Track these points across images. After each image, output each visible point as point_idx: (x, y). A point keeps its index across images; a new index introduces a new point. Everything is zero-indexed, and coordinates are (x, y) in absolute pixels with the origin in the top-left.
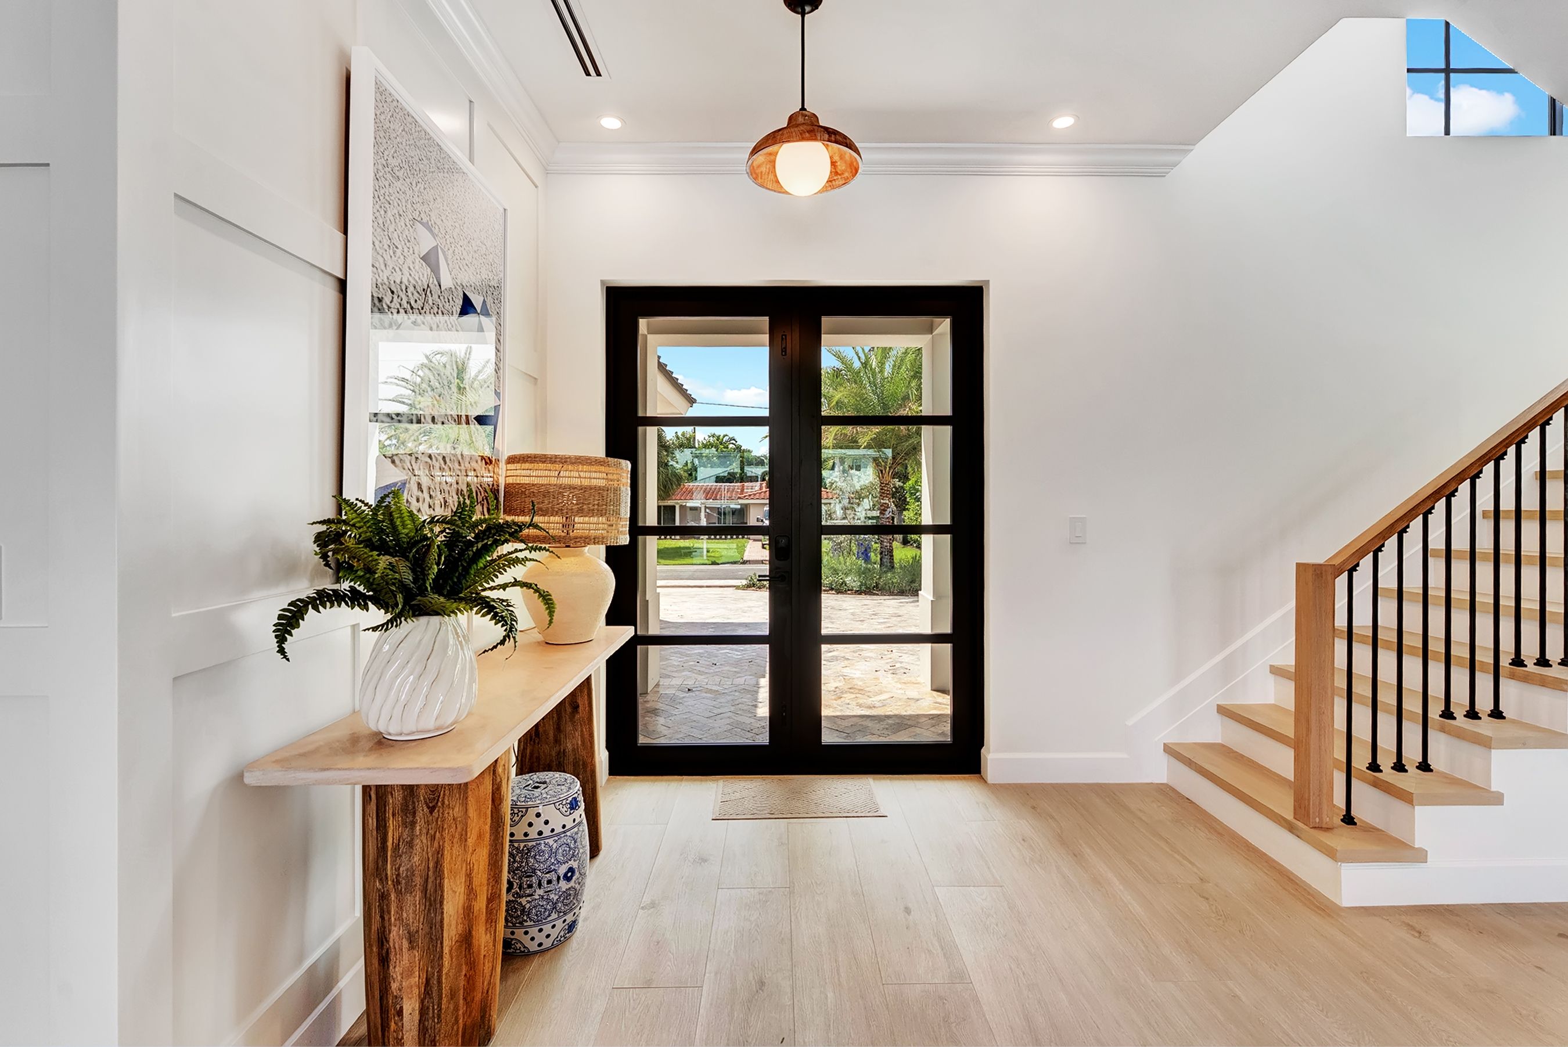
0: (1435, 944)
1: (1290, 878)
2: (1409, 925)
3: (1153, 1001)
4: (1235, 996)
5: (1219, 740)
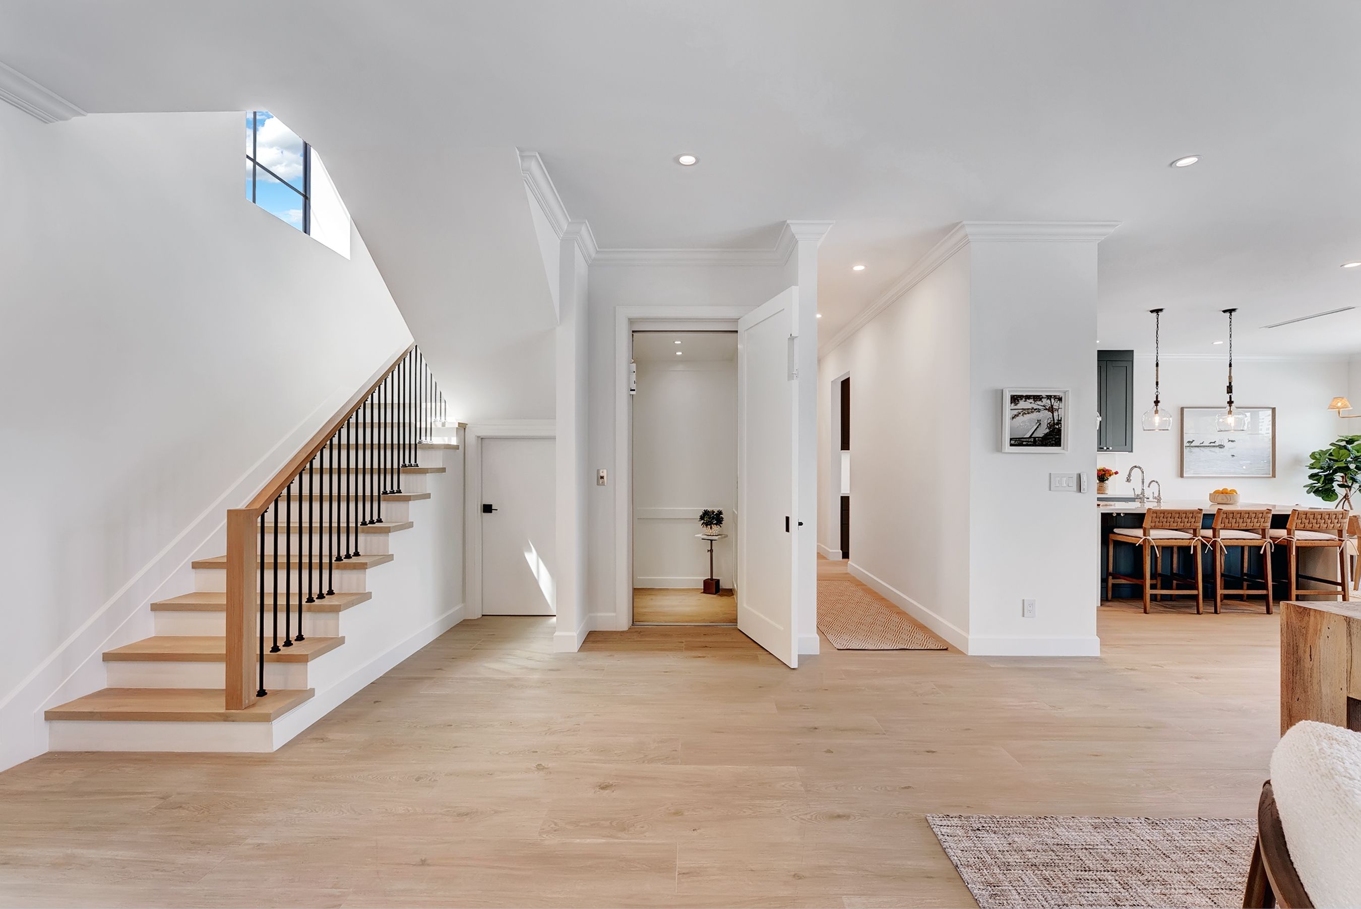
0: (333, 740)
1: (227, 757)
2: (314, 739)
3: (206, 896)
4: (259, 845)
5: (104, 686)
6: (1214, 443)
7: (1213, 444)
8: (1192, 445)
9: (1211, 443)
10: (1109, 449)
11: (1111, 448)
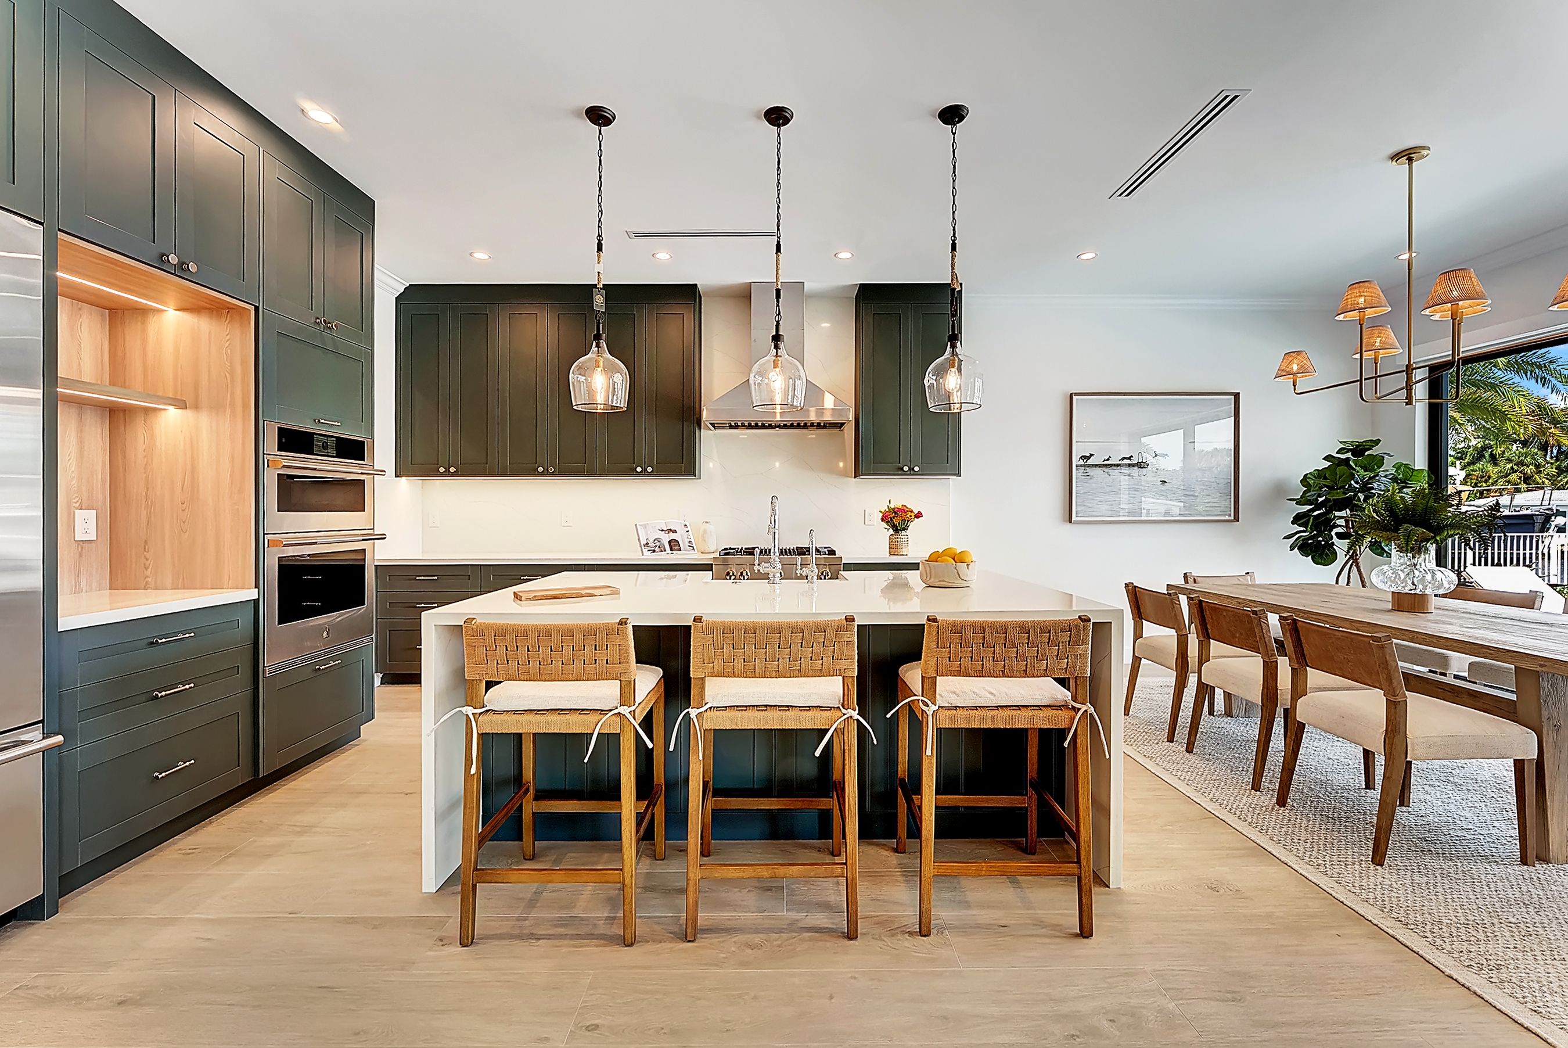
6: (1129, 458)
7: (1128, 462)
8: (1089, 462)
9: (1123, 459)
10: (913, 469)
11: (916, 469)
